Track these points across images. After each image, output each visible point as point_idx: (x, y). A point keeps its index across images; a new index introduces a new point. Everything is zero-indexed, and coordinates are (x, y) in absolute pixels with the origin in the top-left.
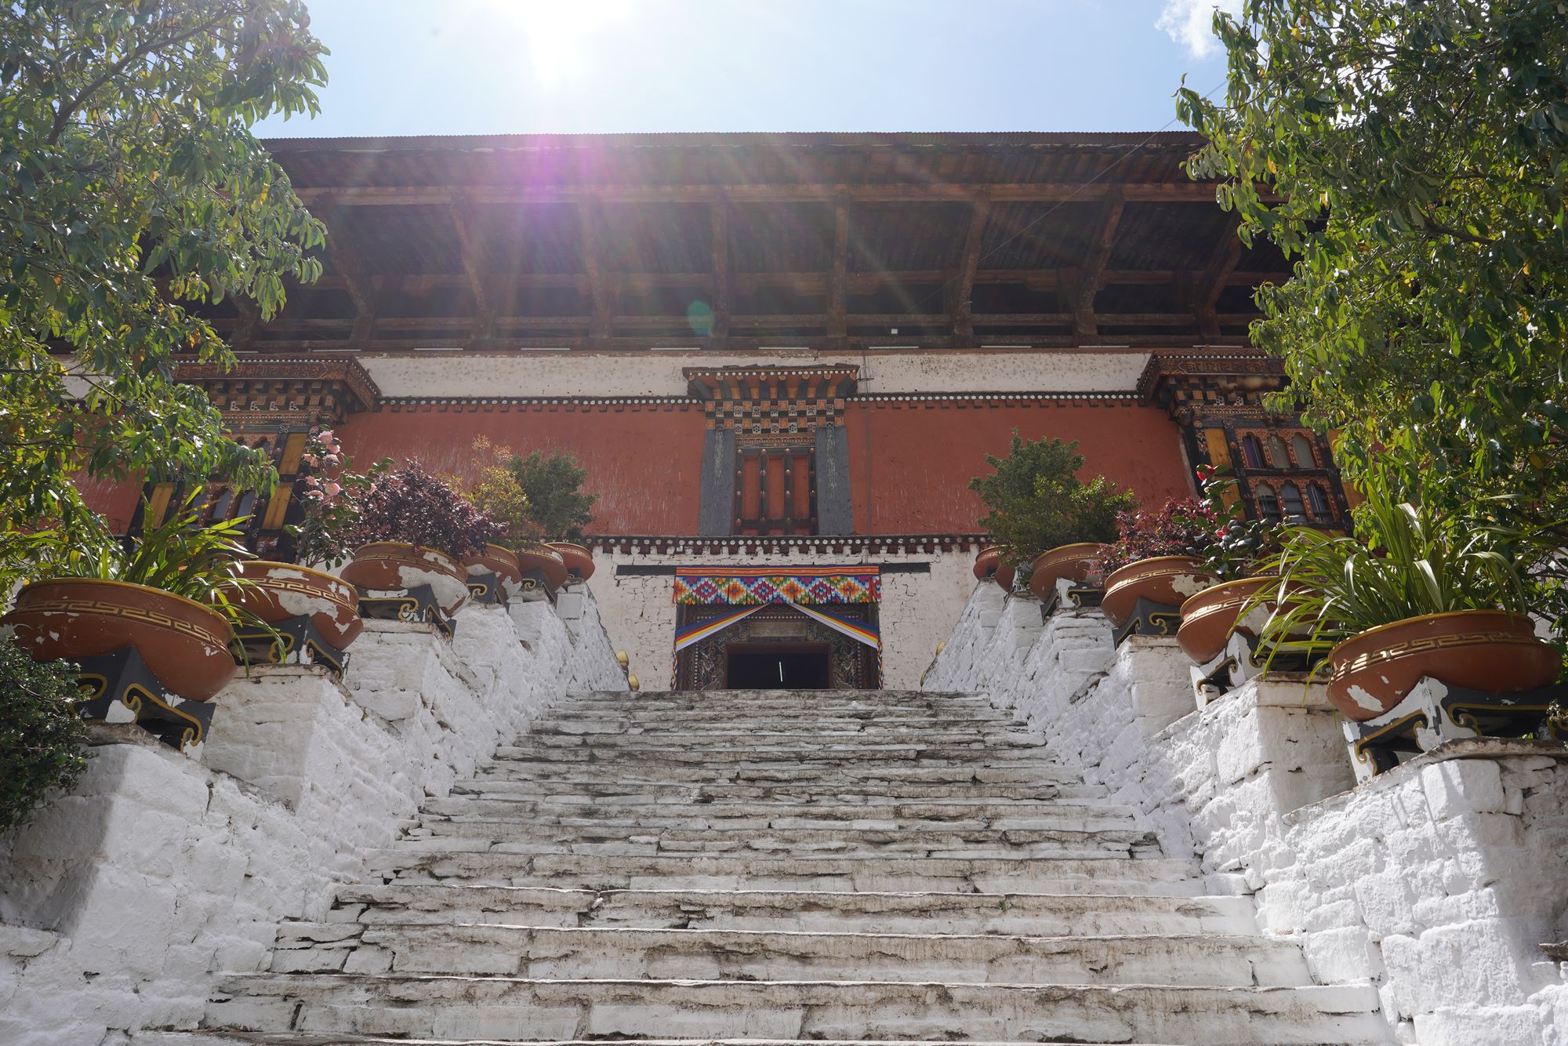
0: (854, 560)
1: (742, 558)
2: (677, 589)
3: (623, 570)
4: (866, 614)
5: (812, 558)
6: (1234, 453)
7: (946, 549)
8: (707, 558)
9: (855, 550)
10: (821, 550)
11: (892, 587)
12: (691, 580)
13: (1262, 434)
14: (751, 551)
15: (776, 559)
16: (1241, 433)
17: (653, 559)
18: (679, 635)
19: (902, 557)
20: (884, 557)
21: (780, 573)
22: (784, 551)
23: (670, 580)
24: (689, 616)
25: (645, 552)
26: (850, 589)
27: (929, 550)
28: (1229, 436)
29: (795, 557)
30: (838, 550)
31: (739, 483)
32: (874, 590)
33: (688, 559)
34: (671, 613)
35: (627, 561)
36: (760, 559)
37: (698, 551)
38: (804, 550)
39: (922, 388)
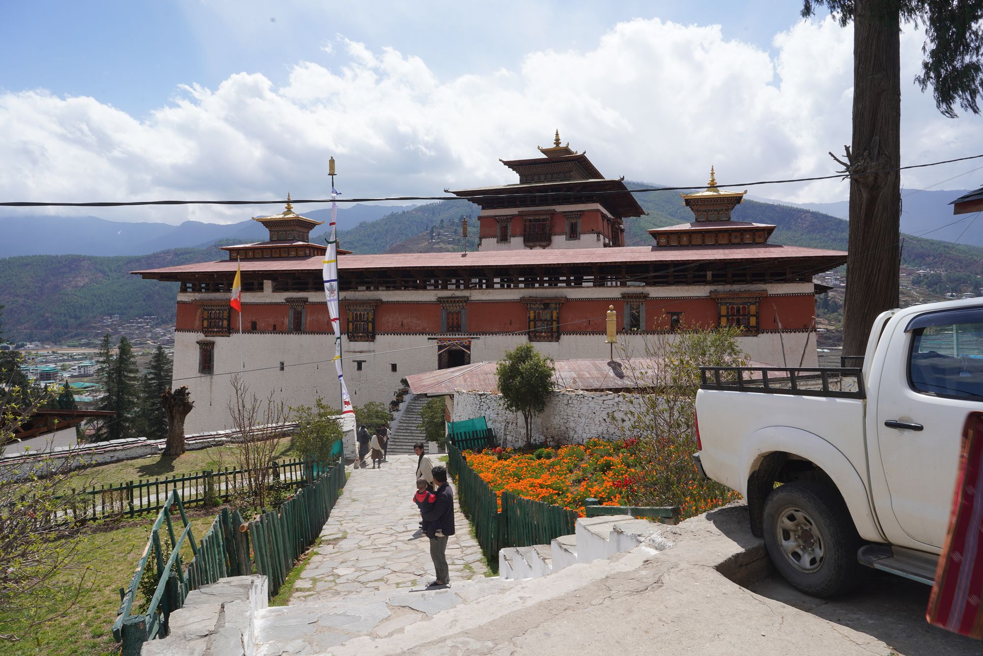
0: (467, 337)
1: (448, 336)
2: (438, 343)
3: (429, 339)
4: (468, 348)
5: (460, 336)
6: (535, 316)
7: (483, 335)
8: (442, 336)
9: (467, 335)
10: (462, 335)
11: (473, 342)
12: (440, 341)
13: (541, 311)
14: (450, 335)
15: (454, 337)
16: (537, 311)
17: (433, 337)
18: (439, 351)
19: (475, 336)
20: (472, 336)
21: (454, 339)
22: (455, 335)
23: (436, 341)
24: (440, 348)
25: (432, 335)
26: (466, 343)
27: (480, 335)
28: (535, 312)
29: (457, 336)
30: (464, 335)
31: (448, 319)
32: (470, 342)
33: (439, 337)
34: (437, 347)
35: (429, 337)
36: (451, 337)
37: (441, 335)
38: (459, 335)
39: (482, 299)
